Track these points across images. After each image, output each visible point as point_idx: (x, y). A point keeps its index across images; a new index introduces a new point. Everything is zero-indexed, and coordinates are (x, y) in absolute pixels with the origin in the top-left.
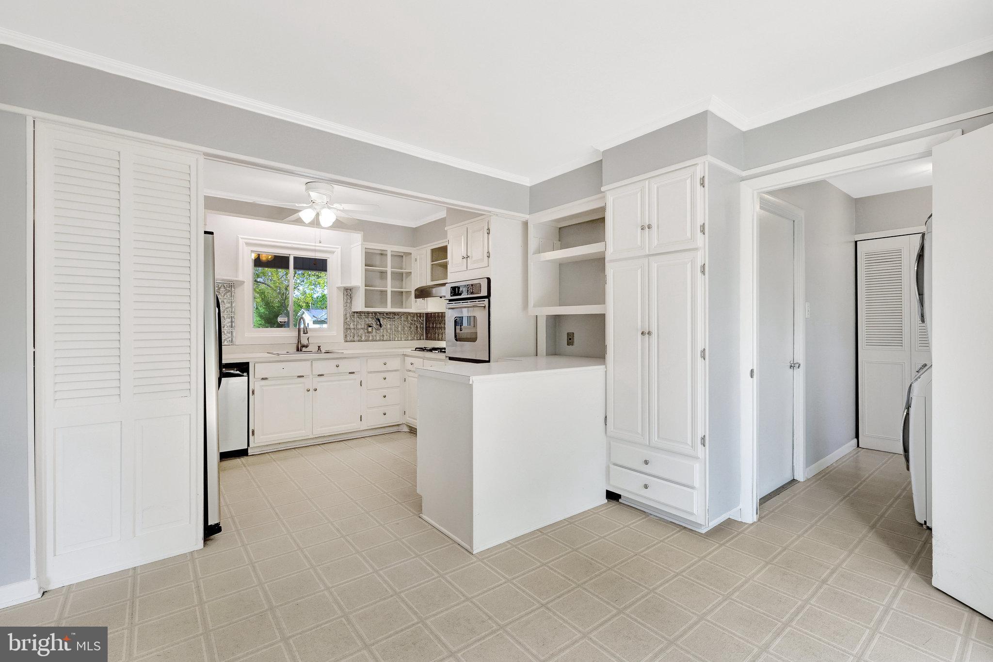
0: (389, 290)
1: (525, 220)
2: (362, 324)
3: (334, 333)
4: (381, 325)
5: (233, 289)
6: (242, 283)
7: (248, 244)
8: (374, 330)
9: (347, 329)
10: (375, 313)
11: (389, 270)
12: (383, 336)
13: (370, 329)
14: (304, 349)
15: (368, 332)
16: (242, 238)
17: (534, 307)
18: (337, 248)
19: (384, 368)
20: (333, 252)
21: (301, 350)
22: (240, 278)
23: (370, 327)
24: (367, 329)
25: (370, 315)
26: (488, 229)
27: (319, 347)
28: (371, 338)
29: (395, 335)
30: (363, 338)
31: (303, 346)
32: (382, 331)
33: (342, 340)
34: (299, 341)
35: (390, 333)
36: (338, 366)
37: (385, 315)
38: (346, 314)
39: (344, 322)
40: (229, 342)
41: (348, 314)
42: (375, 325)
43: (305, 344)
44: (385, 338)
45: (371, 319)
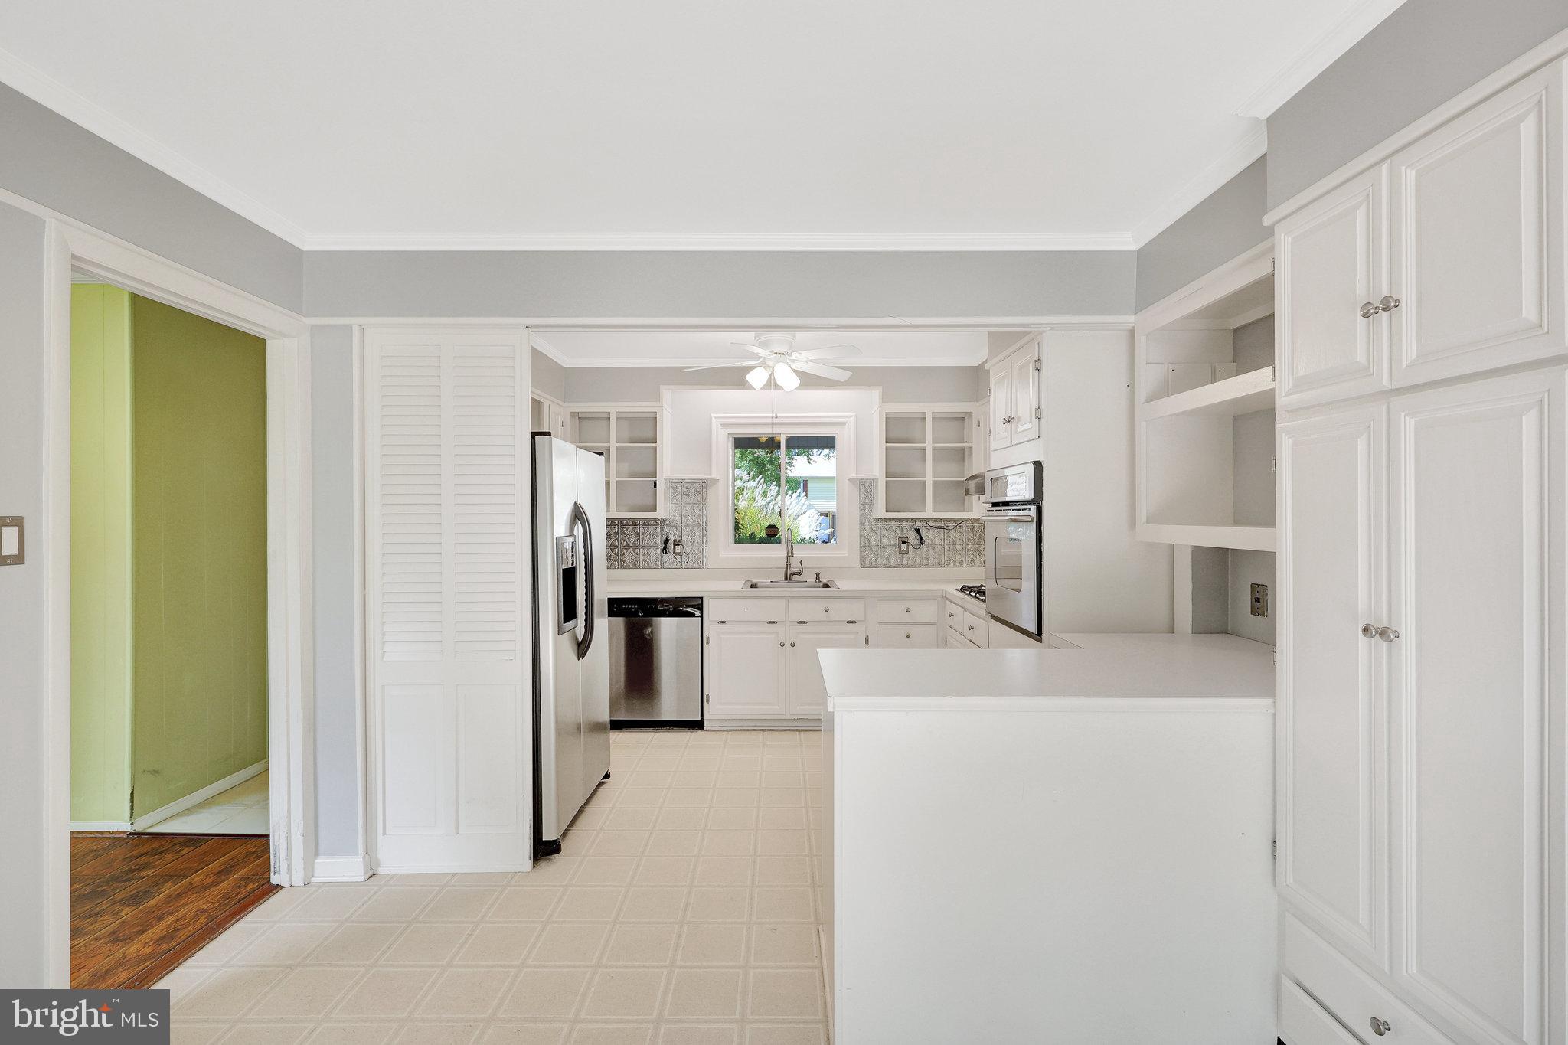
0: (929, 480)
1: (1131, 328)
2: (890, 538)
3: (845, 553)
4: (921, 539)
5: (704, 490)
6: (716, 481)
7: (724, 425)
8: (911, 549)
9: (865, 545)
10: (913, 521)
11: (929, 446)
12: (927, 558)
13: (904, 546)
14: (795, 577)
15: (901, 552)
16: (715, 418)
17: (1148, 522)
18: (851, 416)
19: (907, 618)
20: (843, 424)
21: (791, 579)
22: (714, 476)
23: (904, 542)
24: (900, 547)
25: (905, 524)
26: (1039, 361)
27: (818, 575)
28: (905, 562)
29: (949, 557)
30: (893, 562)
31: (794, 574)
32: (925, 550)
33: (858, 565)
34: (788, 565)
35: (939, 555)
36: (827, 610)
37: (930, 522)
38: (863, 524)
39: (861, 535)
40: (700, 564)
41: (867, 523)
42: (913, 540)
43: (797, 570)
44: (930, 563)
45: (905, 531)
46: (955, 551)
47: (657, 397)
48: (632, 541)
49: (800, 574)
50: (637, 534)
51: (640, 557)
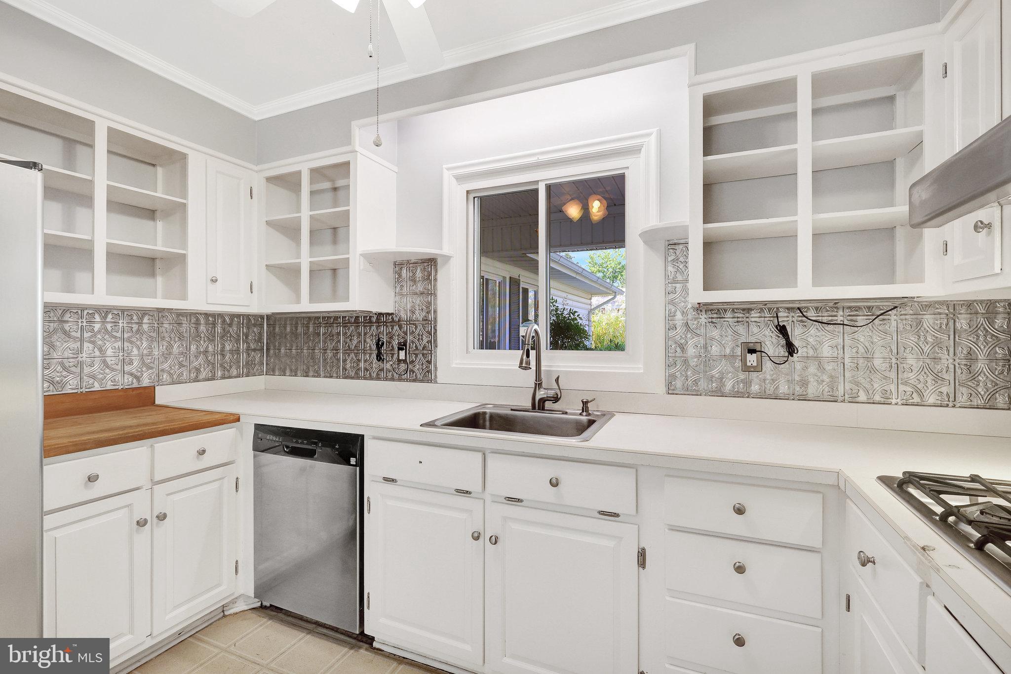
2: (725, 343)
3: (638, 368)
4: (791, 349)
5: (433, 271)
6: (447, 258)
7: (460, 179)
8: (768, 365)
9: (675, 356)
10: (771, 308)
12: (804, 383)
13: (752, 359)
14: (548, 405)
15: (746, 369)
16: (448, 169)
19: (736, 525)
20: (635, 151)
21: (541, 408)
22: (446, 251)
23: (752, 351)
24: (744, 360)
25: (754, 314)
27: (585, 403)
28: (755, 388)
29: (857, 384)
30: (729, 386)
31: (543, 401)
32: (798, 366)
33: (661, 389)
34: (538, 385)
35: (831, 377)
36: (554, 483)
37: (811, 314)
38: (671, 316)
39: (667, 339)
40: (427, 375)
41: (679, 315)
42: (773, 345)
43: (551, 393)
44: (812, 390)
45: (754, 329)
46: (873, 370)
47: (347, 139)
48: (355, 342)
49: (556, 399)
50: (359, 334)
51: (362, 365)
